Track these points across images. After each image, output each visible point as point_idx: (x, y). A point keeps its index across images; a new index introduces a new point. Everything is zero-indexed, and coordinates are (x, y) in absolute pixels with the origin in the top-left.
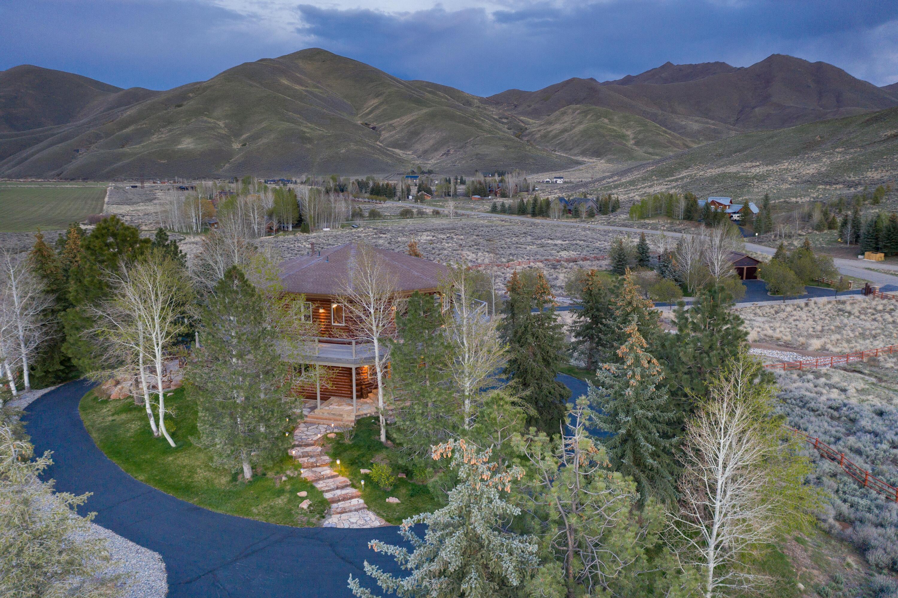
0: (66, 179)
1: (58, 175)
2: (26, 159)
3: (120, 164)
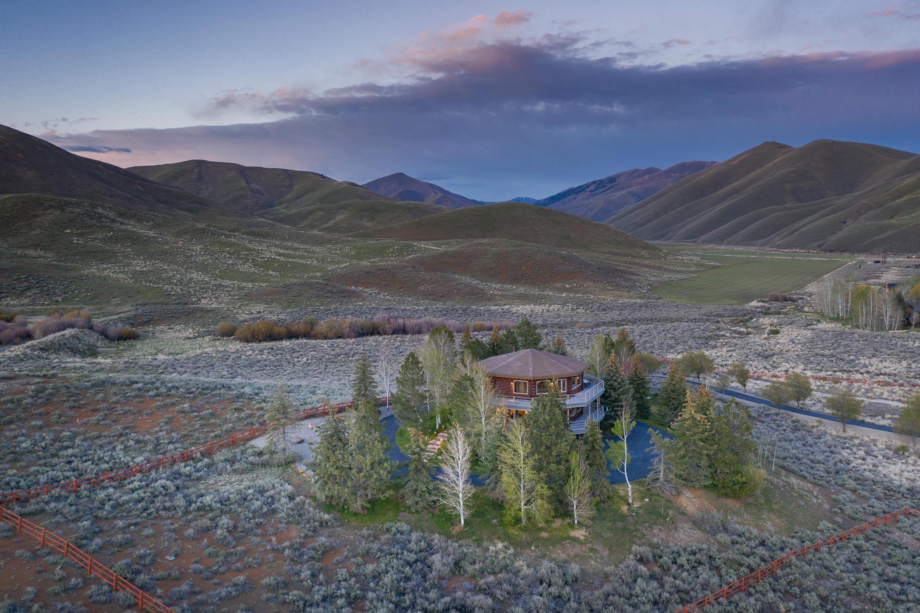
0: (825, 251)
1: (820, 247)
2: (796, 230)
3: (881, 236)
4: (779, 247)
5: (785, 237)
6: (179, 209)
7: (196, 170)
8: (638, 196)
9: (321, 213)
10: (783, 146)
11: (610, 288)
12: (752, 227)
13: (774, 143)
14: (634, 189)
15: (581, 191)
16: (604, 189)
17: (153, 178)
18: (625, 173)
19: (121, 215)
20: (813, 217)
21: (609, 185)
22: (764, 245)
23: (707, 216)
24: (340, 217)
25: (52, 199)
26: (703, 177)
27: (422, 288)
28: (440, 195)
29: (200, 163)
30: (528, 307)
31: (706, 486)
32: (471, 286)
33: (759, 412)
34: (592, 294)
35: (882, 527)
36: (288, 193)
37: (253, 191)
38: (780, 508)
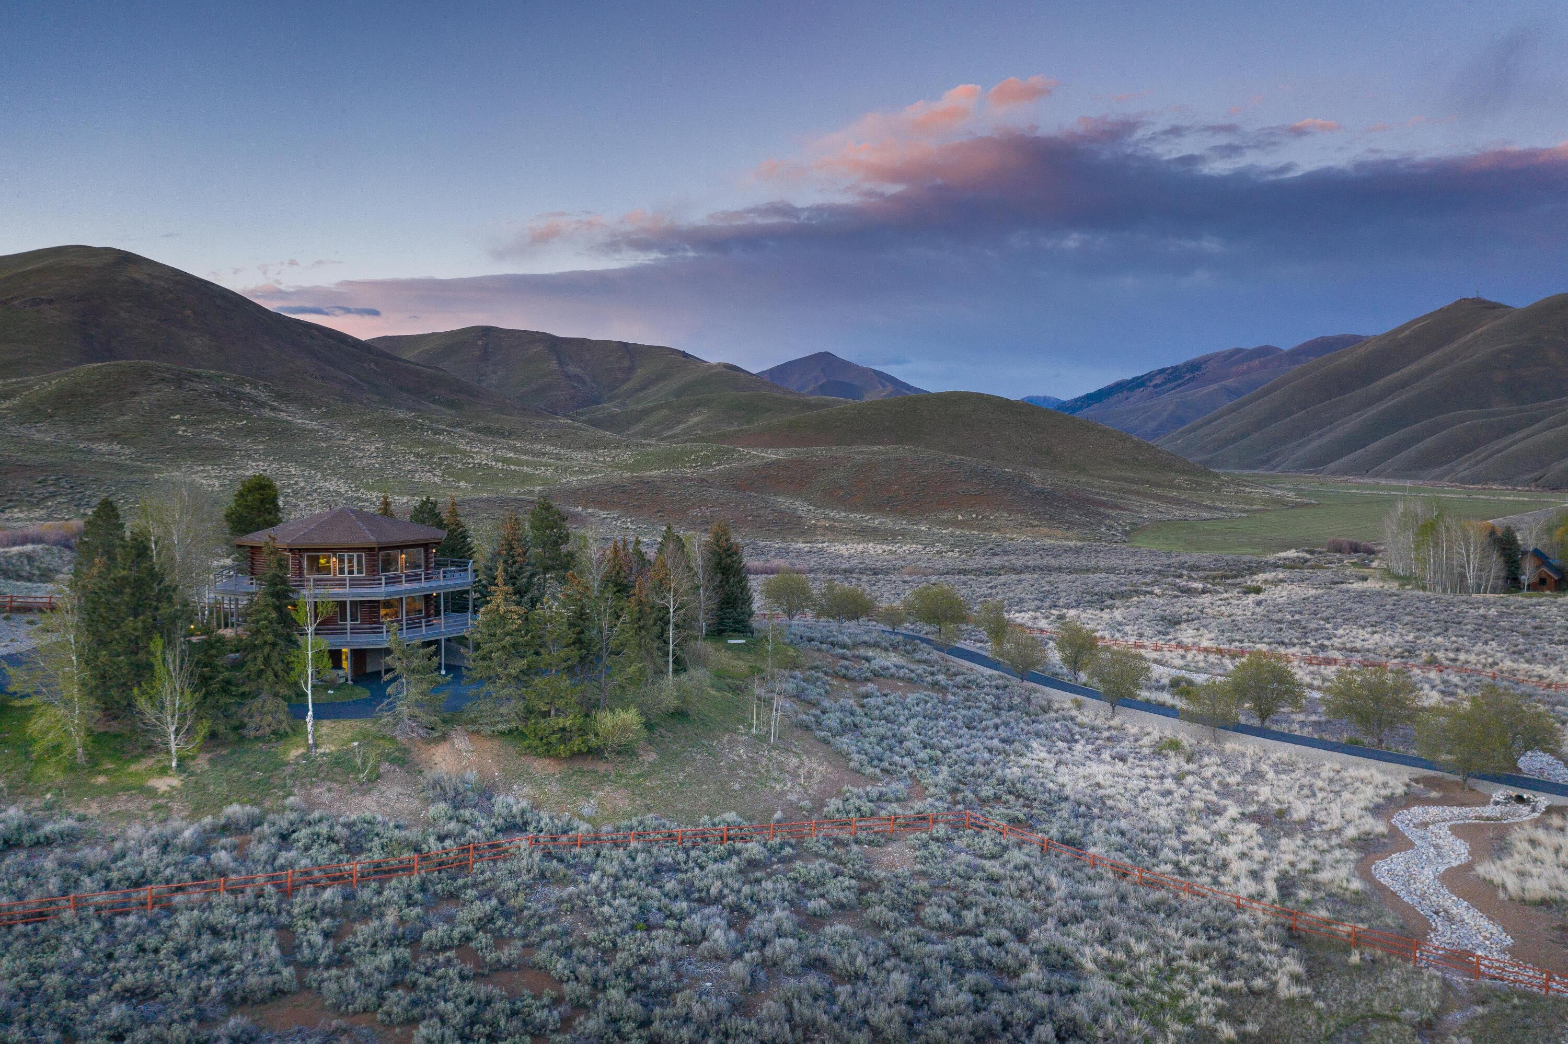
0: (1543, 487)
2: (1498, 451)
4: (1463, 481)
5: (1477, 463)
6: (432, 402)
7: (480, 343)
8: (1233, 393)
9: (665, 412)
10: (1494, 306)
11: (1036, 523)
12: (1421, 446)
13: (1478, 302)
14: (1229, 382)
15: (1138, 386)
16: (1180, 382)
17: (409, 355)
18: (1217, 355)
19: (280, 397)
20: (1533, 428)
21: (1188, 376)
22: (1439, 477)
23: (1349, 425)
24: (695, 419)
25: (169, 369)
26: (1345, 359)
27: (695, 512)
28: (890, 388)
29: (487, 331)
30: (861, 546)
31: (502, 733)
32: (782, 512)
33: (969, 682)
34: (998, 531)
35: (862, 835)
36: (625, 381)
37: (569, 377)
38: (660, 786)
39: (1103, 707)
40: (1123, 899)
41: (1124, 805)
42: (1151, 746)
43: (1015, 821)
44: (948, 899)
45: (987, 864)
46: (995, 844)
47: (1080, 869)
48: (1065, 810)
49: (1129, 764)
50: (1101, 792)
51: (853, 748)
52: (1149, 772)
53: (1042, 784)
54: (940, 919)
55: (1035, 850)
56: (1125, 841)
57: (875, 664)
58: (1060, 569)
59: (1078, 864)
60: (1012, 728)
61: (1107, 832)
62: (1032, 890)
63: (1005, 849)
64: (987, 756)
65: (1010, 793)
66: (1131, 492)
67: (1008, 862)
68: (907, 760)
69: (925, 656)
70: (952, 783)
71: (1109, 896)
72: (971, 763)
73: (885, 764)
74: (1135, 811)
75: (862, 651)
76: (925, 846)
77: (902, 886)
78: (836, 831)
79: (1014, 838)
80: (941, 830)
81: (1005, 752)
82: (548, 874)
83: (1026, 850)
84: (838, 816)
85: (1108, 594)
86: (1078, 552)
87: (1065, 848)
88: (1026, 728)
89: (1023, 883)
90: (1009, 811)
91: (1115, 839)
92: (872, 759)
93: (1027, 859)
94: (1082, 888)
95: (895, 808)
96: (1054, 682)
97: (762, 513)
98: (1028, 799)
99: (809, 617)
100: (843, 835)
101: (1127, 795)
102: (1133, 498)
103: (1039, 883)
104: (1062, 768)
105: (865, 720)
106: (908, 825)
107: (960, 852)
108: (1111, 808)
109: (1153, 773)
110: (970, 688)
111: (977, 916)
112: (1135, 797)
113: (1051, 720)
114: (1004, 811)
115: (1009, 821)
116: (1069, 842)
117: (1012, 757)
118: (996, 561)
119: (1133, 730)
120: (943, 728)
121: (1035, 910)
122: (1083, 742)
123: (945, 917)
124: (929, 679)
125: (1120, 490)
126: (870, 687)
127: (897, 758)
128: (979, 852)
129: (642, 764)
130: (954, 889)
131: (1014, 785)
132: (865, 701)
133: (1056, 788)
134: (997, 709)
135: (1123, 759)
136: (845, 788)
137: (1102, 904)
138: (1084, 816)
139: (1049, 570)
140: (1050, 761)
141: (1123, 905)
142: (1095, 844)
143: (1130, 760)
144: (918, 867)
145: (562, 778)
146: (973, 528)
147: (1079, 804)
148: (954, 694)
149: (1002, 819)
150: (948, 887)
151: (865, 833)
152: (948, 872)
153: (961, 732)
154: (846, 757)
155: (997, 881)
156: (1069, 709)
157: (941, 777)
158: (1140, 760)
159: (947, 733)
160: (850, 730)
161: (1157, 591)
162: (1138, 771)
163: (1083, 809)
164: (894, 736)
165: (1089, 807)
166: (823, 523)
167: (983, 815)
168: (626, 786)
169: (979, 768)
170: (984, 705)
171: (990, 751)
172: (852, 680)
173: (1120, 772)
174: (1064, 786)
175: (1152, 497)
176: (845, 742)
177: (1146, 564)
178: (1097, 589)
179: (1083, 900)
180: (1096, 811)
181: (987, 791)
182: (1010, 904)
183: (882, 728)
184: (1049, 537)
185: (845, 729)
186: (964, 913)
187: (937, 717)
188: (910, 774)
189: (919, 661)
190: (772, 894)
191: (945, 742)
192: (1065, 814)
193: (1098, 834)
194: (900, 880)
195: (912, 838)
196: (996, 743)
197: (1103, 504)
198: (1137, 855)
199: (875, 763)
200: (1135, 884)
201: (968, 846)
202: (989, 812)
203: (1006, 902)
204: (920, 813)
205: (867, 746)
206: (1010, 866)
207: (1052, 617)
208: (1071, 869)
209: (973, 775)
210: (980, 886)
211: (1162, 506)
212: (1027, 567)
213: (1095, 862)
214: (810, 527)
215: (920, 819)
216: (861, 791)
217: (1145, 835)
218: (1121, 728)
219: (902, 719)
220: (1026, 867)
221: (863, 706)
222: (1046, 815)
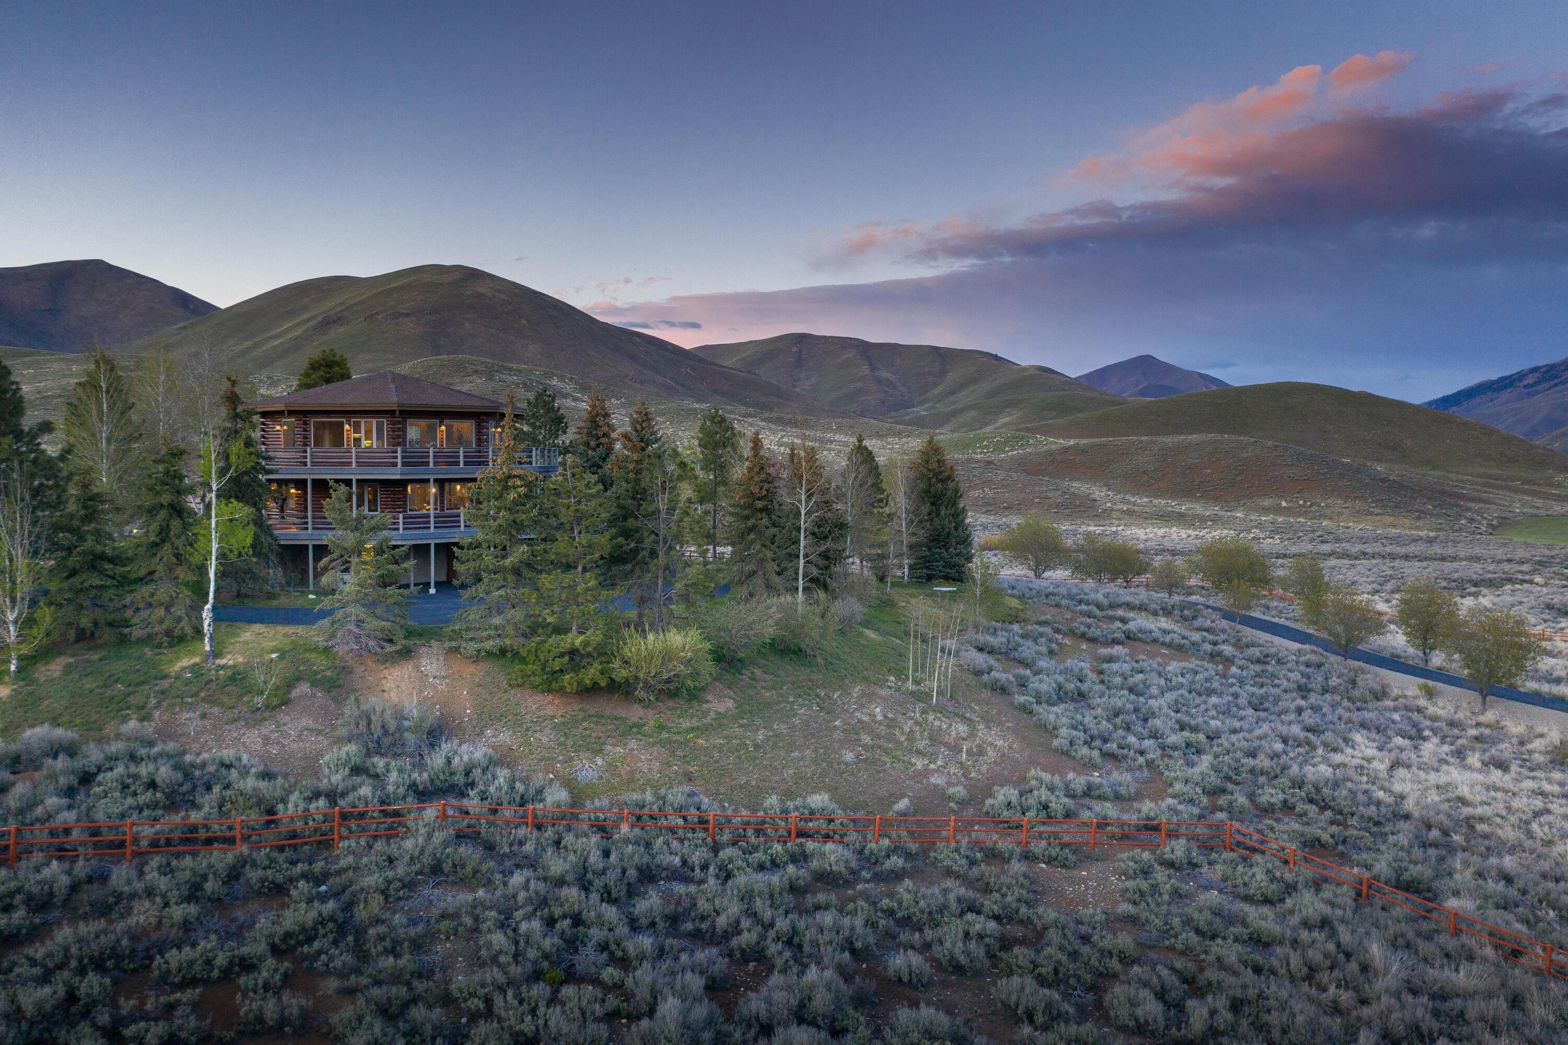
6: (743, 405)
7: (794, 349)
9: (972, 413)
11: (1378, 511)
15: (1506, 387)
16: (1556, 381)
21: (1566, 375)
24: (1003, 421)
27: (977, 493)
29: (802, 339)
30: (1163, 530)
31: (489, 654)
32: (1073, 494)
33: (1267, 656)
34: (1331, 519)
35: (1038, 847)
36: (935, 385)
37: (879, 381)
38: (720, 749)
39: (1470, 697)
40: (1516, 1002)
41: (1508, 833)
42: (1547, 753)
43: (1313, 845)
44: (1165, 972)
45: (1251, 912)
46: (1273, 880)
47: (1428, 937)
48: (1404, 834)
49: (1513, 775)
50: (1467, 811)
51: (1064, 720)
52: (1547, 787)
53: (1366, 792)
54: (1139, 1012)
55: (1345, 895)
56: (1513, 893)
57: (1132, 626)
58: (1407, 557)
59: (1425, 926)
60: (1324, 715)
61: (1480, 874)
62: (1332, 968)
63: (1291, 888)
64: (1279, 746)
65: (1311, 801)
66: (1499, 487)
67: (1292, 912)
68: (1147, 743)
69: (1208, 623)
70: (1214, 780)
71: (1490, 995)
72: (1253, 754)
73: (1112, 747)
74: (1528, 843)
75: (1120, 613)
76: (1146, 872)
77: (1085, 939)
78: (995, 837)
79: (1307, 872)
80: (1178, 849)
81: (1309, 743)
82: (447, 867)
83: (1327, 895)
84: (1005, 813)
85: (1471, 581)
86: (1430, 542)
87: (1400, 896)
88: (1346, 715)
89: (1314, 955)
90: (1307, 829)
91: (1495, 886)
92: (1093, 738)
93: (1327, 910)
94: (1432, 973)
95: (1110, 810)
96: (1395, 663)
97: (1050, 495)
98: (1340, 813)
99: (1059, 574)
100: (1005, 845)
101: (1513, 819)
102: (1501, 492)
103: (1348, 956)
104: (1401, 772)
105: (1097, 687)
106: (1125, 837)
107: (1207, 888)
108: (1486, 836)
109: (1556, 789)
110: (1267, 663)
111: (1213, 1013)
112: (1527, 823)
113: (1387, 709)
114: (1296, 826)
115: (1304, 844)
116: (1409, 887)
117: (1320, 751)
118: (1326, 548)
119: (1516, 728)
120: (1215, 707)
121: (1336, 1009)
122: (1435, 740)
123: (1151, 1008)
124: (1208, 647)
125: (1484, 485)
126: (1118, 650)
127: (1132, 739)
128: (1241, 890)
129: (705, 714)
130: (1183, 953)
131: (1318, 790)
132: (1105, 666)
133: (1390, 800)
134: (1303, 690)
135: (1503, 766)
136: (1033, 772)
137: (1474, 1009)
138: (1435, 845)
139: (1393, 557)
140: (1382, 761)
141: (1518, 1015)
142: (1456, 893)
143: (1514, 768)
144: (1124, 908)
145: (564, 724)
146: (1300, 516)
147: (1429, 827)
148: (1241, 668)
149: (1291, 841)
150: (1172, 948)
151: (1043, 844)
152: (1176, 921)
153: (1242, 713)
154: (1051, 731)
155: (1267, 945)
156: (1416, 697)
157: (1197, 770)
158: (1531, 770)
159: (1219, 713)
160: (1073, 700)
161: (1538, 579)
162: (1529, 784)
163: (1435, 834)
164: (1136, 710)
165: (1446, 833)
166: (1120, 506)
167: (1259, 831)
168: (662, 743)
169: (1262, 762)
170: (1285, 683)
171: (1285, 741)
172: (1093, 640)
173: (1499, 783)
174: (1402, 797)
175: (1525, 492)
176: (1055, 714)
177: (1520, 554)
178: (1455, 576)
179: (1433, 997)
180: (1457, 838)
181: (1271, 795)
182: (1284, 994)
183: (1121, 700)
184: (1394, 526)
185: (1061, 695)
186: (1191, 1004)
187: (1211, 692)
188: (1150, 764)
189: (1199, 629)
190: (827, 937)
191: (1213, 723)
192: (1403, 840)
193: (1463, 876)
194: (1083, 929)
195: (1126, 857)
196: (1296, 730)
197: (1462, 497)
198: (1538, 920)
199: (1098, 743)
200: (1538, 972)
201: (1225, 879)
202: (1272, 829)
203: (1277, 990)
204: (1148, 818)
205: (1088, 720)
206: (1294, 920)
207: (1394, 602)
208: (1411, 935)
209: (1252, 771)
210: (1231, 952)
211: (1539, 502)
212: (1365, 554)
213: (1458, 924)
214: (1104, 511)
215: (1147, 828)
216: (1057, 779)
217: (1551, 885)
218: (1496, 726)
219: (1154, 691)
220: (1325, 923)
221: (1101, 672)
222: (1369, 840)
